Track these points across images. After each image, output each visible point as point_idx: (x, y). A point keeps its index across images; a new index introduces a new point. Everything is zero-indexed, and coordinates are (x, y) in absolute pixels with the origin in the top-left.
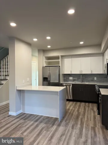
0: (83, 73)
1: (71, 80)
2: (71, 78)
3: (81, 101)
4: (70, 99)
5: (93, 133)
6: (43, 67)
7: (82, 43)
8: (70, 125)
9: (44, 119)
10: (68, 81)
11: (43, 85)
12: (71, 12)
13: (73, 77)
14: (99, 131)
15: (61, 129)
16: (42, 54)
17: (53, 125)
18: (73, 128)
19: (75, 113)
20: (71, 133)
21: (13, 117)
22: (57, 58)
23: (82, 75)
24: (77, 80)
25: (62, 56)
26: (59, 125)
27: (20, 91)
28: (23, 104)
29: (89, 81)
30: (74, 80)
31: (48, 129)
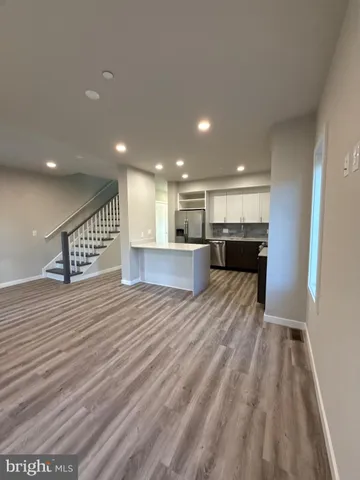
0: (247, 221)
1: (225, 235)
2: (226, 231)
3: (239, 270)
4: (221, 265)
5: (240, 312)
6: (176, 212)
7: (241, 169)
8: (209, 301)
9: (171, 292)
10: (220, 236)
11: (177, 241)
12: (204, 126)
13: (230, 229)
14: (251, 311)
15: (194, 304)
16: (174, 189)
17: (184, 299)
18: (212, 304)
19: (224, 286)
20: (208, 310)
21: (127, 286)
22: (201, 195)
23: (244, 224)
24: (236, 235)
25: (209, 192)
26: (192, 300)
27: (137, 250)
28: (143, 269)
29: (256, 237)
30: (231, 234)
31: (173, 304)
